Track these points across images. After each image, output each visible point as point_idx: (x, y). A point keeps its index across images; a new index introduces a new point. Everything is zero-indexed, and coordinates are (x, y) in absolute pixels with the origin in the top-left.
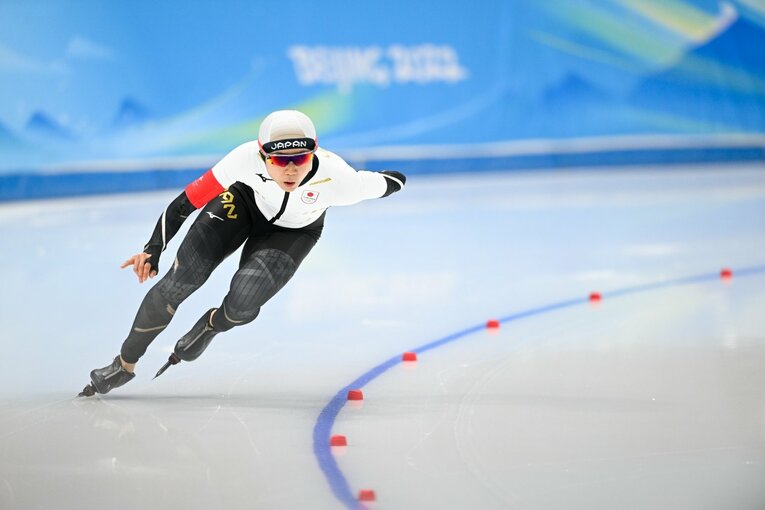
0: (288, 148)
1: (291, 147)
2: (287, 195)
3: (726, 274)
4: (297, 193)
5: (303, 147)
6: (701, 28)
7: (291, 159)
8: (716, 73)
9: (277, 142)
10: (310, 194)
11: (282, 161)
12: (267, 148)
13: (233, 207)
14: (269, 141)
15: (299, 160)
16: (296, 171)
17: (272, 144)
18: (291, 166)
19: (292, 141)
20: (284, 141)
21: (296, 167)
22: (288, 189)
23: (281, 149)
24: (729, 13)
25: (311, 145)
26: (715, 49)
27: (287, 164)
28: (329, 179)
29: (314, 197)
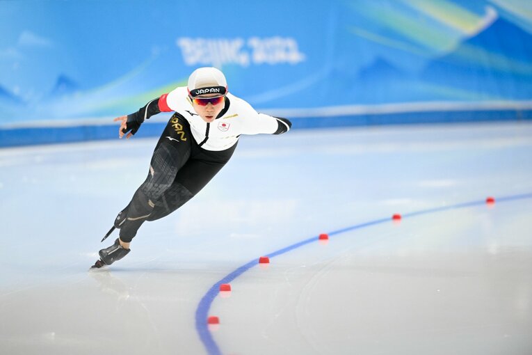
0: (207, 93)
1: (209, 93)
3: (490, 200)
4: (215, 124)
5: (217, 92)
6: (472, 25)
7: (209, 101)
8: (482, 57)
9: (199, 89)
10: (224, 125)
11: (203, 102)
12: (193, 94)
13: (183, 133)
14: (194, 89)
15: (215, 101)
16: (213, 108)
17: (196, 90)
18: (209, 105)
19: (210, 88)
20: (204, 89)
21: (213, 106)
22: (208, 120)
23: (202, 94)
25: (223, 91)
26: (480, 40)
27: (207, 104)
28: (237, 115)
29: (227, 127)
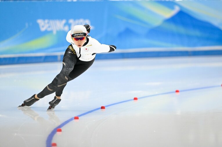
1: (79, 35)
2: (80, 48)
4: (83, 48)
5: (83, 35)
6: (169, 13)
7: (79, 39)
8: (173, 27)
9: (75, 34)
10: (86, 49)
11: (77, 39)
12: (73, 36)
14: (73, 34)
15: (82, 39)
16: (81, 42)
17: (74, 34)
18: (79, 41)
19: (79, 33)
20: (77, 34)
22: (80, 47)
23: (76, 36)
24: (177, 9)
25: (85, 34)
26: (172, 20)
27: (78, 40)
28: (91, 45)
29: (88, 50)
